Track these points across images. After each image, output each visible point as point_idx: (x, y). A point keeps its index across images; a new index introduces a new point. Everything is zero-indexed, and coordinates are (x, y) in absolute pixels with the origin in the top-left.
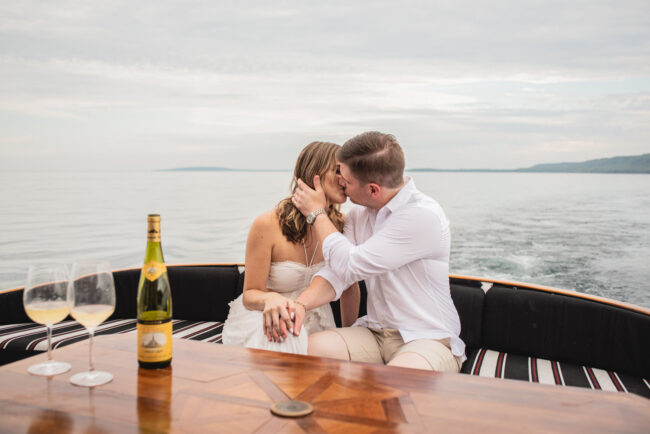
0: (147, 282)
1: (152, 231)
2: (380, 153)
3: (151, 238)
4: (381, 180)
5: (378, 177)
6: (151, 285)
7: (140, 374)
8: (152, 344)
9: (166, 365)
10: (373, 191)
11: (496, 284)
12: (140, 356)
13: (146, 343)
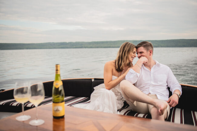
0: (55, 88)
1: (57, 70)
3: (57, 73)
6: (57, 89)
7: (54, 121)
8: (57, 110)
9: (63, 117)
12: (53, 114)
13: (55, 110)
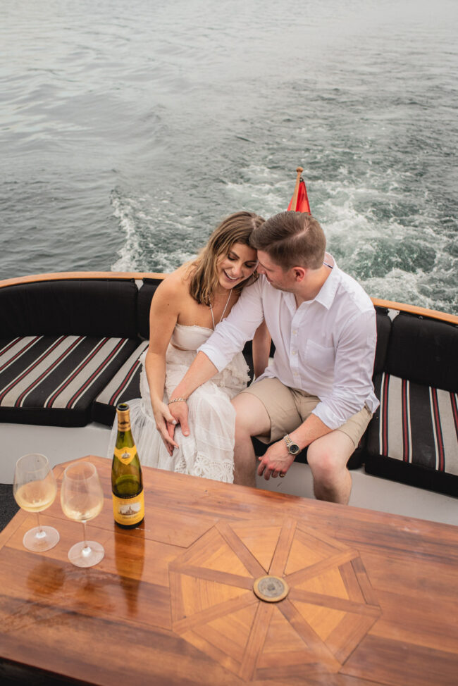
2: (301, 235)
4: (305, 263)
5: (302, 260)
8: (129, 512)
9: (141, 523)
10: (298, 274)
11: (402, 313)
13: (124, 512)
